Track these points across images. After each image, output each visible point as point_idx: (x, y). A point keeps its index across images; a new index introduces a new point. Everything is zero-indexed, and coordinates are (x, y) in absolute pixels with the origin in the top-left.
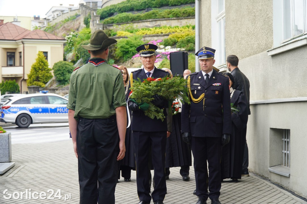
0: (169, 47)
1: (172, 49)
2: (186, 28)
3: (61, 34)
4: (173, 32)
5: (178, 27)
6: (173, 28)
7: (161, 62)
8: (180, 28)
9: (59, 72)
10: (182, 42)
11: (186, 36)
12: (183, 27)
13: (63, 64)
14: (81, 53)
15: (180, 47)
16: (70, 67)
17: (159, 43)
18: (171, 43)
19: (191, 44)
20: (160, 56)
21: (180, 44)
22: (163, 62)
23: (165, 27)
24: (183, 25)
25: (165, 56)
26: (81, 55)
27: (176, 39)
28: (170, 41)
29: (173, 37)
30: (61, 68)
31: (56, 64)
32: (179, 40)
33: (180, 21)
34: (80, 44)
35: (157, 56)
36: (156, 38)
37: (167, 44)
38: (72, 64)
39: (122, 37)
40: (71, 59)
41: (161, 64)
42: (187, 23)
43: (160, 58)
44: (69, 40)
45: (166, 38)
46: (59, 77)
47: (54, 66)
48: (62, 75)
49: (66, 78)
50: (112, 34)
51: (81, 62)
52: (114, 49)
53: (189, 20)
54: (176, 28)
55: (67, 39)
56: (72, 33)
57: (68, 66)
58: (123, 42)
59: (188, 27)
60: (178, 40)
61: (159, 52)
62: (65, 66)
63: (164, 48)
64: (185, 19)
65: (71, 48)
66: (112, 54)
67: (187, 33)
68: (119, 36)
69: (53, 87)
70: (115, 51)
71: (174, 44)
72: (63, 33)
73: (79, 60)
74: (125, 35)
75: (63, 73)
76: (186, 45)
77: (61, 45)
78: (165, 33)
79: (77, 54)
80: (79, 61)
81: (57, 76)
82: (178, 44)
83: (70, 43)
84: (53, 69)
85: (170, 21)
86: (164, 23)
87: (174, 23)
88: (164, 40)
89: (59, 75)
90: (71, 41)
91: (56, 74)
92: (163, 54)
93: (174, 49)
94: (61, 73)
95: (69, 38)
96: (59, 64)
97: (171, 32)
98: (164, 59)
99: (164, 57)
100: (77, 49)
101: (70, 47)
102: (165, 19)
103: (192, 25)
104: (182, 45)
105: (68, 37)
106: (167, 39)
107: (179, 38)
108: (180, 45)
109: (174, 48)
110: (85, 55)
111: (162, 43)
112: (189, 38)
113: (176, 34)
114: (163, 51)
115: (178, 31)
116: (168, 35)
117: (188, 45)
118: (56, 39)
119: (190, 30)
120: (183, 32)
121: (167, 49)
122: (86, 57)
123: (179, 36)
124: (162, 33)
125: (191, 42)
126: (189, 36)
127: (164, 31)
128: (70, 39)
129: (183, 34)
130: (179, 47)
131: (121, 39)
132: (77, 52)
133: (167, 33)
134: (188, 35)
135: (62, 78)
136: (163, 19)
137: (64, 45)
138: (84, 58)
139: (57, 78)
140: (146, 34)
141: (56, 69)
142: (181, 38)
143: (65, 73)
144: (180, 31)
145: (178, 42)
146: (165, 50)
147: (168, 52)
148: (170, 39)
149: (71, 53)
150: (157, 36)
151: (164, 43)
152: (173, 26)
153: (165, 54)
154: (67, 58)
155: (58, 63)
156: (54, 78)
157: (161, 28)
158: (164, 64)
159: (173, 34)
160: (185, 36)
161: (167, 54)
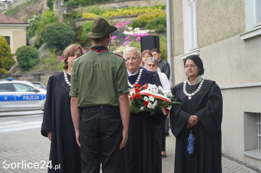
0: (138, 29)
1: (141, 31)
2: (155, 9)
3: (23, 17)
4: (142, 13)
5: (147, 7)
6: (142, 9)
8: (149, 8)
9: (22, 58)
10: (152, 23)
11: (156, 17)
12: (152, 7)
13: (26, 49)
14: (44, 37)
15: (150, 29)
16: (33, 52)
17: (126, 24)
18: (140, 24)
19: (161, 25)
20: (129, 38)
21: (149, 25)
23: (133, 8)
24: (152, 5)
25: (134, 39)
26: (45, 39)
27: (145, 20)
28: (139, 22)
29: (142, 18)
30: (24, 53)
31: (19, 49)
32: (149, 21)
33: (149, 1)
34: (44, 27)
35: (126, 39)
36: (123, 20)
37: (136, 25)
38: (35, 49)
39: (88, 20)
40: (34, 43)
43: (129, 40)
44: (32, 24)
45: (134, 19)
46: (22, 63)
47: (17, 52)
48: (26, 60)
49: (29, 64)
50: (77, 16)
51: (45, 46)
52: (80, 32)
54: (144, 8)
55: (30, 22)
56: (35, 16)
57: (31, 51)
58: (89, 24)
59: (158, 7)
60: (147, 21)
61: (127, 35)
62: (29, 51)
63: (133, 30)
65: (34, 32)
66: (78, 37)
67: (157, 13)
68: (85, 18)
69: (16, 74)
70: (81, 34)
71: (142, 26)
72: (25, 16)
73: (42, 44)
74: (91, 17)
75: (26, 58)
77: (24, 29)
78: (133, 14)
79: (40, 38)
80: (43, 46)
81: (21, 61)
82: (147, 26)
83: (33, 27)
84: (16, 54)
85: (138, 1)
86: (131, 4)
87: (143, 3)
88: (132, 22)
89: (23, 61)
90: (34, 25)
91: (19, 59)
92: (132, 36)
93: (143, 31)
94: (24, 58)
95: (31, 22)
96: (23, 50)
97: (139, 13)
98: (133, 41)
99: (132, 39)
100: (41, 33)
101: (33, 30)
103: (161, 5)
104: (152, 26)
105: (31, 20)
106: (136, 21)
107: (148, 19)
108: (149, 27)
109: (143, 29)
110: (50, 40)
111: (130, 24)
112: (159, 19)
113: (145, 14)
114: (131, 33)
115: (147, 11)
116: (136, 16)
117: (157, 26)
118: (18, 22)
119: (159, 10)
121: (136, 31)
122: (50, 41)
124: (130, 14)
125: (161, 23)
126: (159, 17)
127: (132, 12)
128: (33, 22)
129: (152, 15)
130: (148, 29)
131: (87, 21)
132: (40, 36)
133: (135, 14)
134: (157, 16)
135: (25, 64)
137: (27, 28)
138: (48, 42)
139: (20, 63)
140: (113, 16)
141: (19, 54)
142: (150, 19)
143: (28, 59)
144: (149, 12)
145: (147, 23)
146: (134, 32)
147: (136, 34)
148: (139, 20)
149: (34, 37)
150: (125, 17)
151: (132, 25)
153: (133, 37)
154: (30, 43)
155: (21, 48)
156: (17, 64)
157: (129, 9)
159: (142, 15)
160: (154, 17)
161: (136, 36)
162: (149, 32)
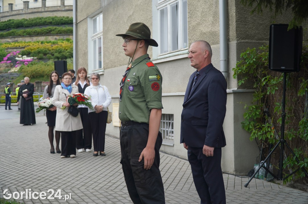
0: (25, 56)
1: (27, 58)
2: (36, 43)
4: (28, 46)
5: (31, 42)
6: (28, 43)
7: (20, 67)
8: (33, 43)
10: (35, 53)
11: (37, 48)
12: (34, 42)
15: (33, 56)
17: (17, 53)
18: (27, 53)
19: (41, 54)
20: (19, 62)
21: (33, 54)
22: (21, 67)
23: (21, 42)
24: (34, 41)
25: (23, 63)
27: (30, 51)
28: (26, 52)
29: (28, 49)
32: (32, 51)
33: (31, 38)
35: (17, 63)
36: (15, 50)
37: (24, 54)
41: (20, 68)
42: (37, 39)
43: (19, 64)
45: (23, 50)
53: (38, 37)
54: (29, 43)
59: (38, 42)
61: (18, 60)
63: (22, 57)
64: (35, 36)
67: (38, 46)
71: (28, 54)
76: (38, 55)
78: (22, 46)
82: (31, 54)
85: (25, 38)
86: (20, 39)
87: (28, 39)
88: (21, 51)
92: (21, 61)
97: (26, 46)
98: (22, 65)
99: (21, 63)
102: (21, 36)
103: (40, 41)
104: (35, 55)
106: (24, 51)
107: (32, 50)
108: (33, 55)
109: (29, 57)
111: (20, 53)
112: (40, 50)
113: (30, 47)
114: (21, 59)
115: (31, 45)
116: (24, 48)
117: (39, 55)
119: (39, 44)
120: (35, 46)
121: (24, 58)
123: (32, 49)
124: (19, 46)
125: (41, 53)
126: (39, 49)
127: (21, 45)
129: (35, 47)
130: (32, 57)
133: (23, 46)
134: (38, 48)
136: (20, 36)
140: (8, 47)
142: (34, 50)
144: (32, 45)
145: (31, 53)
146: (22, 58)
147: (24, 60)
148: (26, 51)
150: (16, 48)
151: (21, 53)
152: (26, 41)
157: (19, 43)
158: (23, 69)
159: (28, 47)
160: (36, 49)
161: (24, 61)
162: (33, 59)
